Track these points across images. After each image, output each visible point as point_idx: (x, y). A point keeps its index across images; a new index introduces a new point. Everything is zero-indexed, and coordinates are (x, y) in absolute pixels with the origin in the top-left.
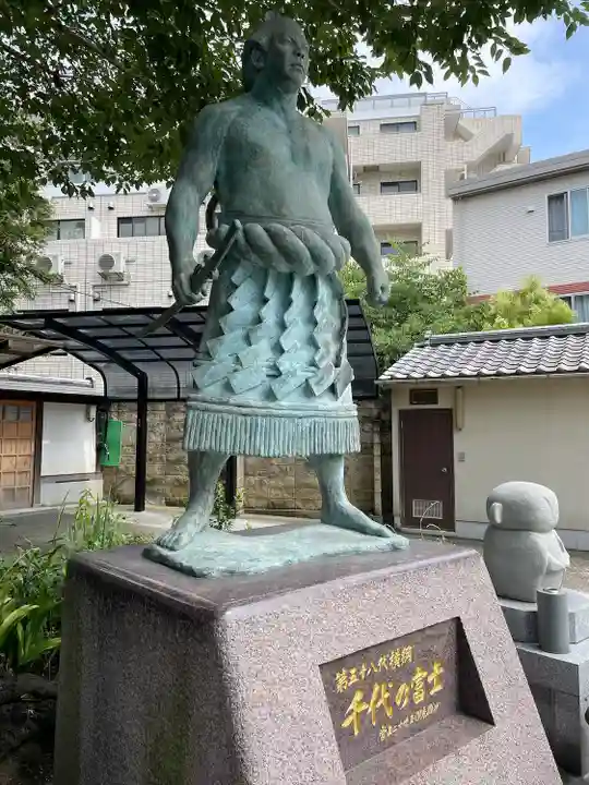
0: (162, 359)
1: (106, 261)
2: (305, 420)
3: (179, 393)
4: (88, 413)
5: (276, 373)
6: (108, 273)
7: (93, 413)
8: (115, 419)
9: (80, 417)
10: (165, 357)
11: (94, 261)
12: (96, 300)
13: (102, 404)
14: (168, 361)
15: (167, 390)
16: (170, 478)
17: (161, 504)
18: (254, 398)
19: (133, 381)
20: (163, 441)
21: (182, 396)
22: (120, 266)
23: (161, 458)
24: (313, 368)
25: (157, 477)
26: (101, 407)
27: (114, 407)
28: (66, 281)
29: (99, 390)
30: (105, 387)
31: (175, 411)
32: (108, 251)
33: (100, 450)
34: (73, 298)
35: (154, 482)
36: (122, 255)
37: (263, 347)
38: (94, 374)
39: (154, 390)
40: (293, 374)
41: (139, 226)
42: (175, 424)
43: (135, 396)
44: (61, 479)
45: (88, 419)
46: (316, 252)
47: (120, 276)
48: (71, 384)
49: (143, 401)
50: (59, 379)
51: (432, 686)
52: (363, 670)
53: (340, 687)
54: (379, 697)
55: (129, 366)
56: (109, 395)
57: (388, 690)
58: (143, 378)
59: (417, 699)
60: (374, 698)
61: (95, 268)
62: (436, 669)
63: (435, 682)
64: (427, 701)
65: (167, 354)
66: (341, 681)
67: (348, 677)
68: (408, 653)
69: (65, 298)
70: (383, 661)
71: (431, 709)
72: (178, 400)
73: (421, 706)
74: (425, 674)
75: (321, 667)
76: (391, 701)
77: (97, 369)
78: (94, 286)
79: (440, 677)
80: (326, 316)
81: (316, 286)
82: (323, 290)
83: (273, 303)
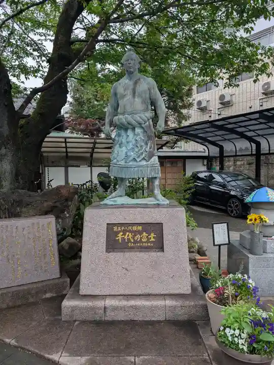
0: (225, 139)
1: (222, 97)
4: (203, 163)
5: (127, 156)
6: (225, 104)
7: (205, 163)
9: (201, 164)
10: (227, 138)
11: (217, 97)
12: (219, 115)
14: (229, 140)
15: (231, 152)
18: (122, 163)
19: (217, 149)
21: (237, 154)
27: (214, 160)
28: (208, 109)
29: (206, 154)
30: (209, 152)
31: (237, 160)
32: (223, 92)
34: (210, 115)
36: (229, 93)
37: (124, 149)
38: (205, 147)
39: (227, 152)
42: (237, 166)
43: (218, 155)
45: (204, 165)
47: (228, 102)
48: (196, 152)
49: (222, 157)
51: (150, 238)
52: (123, 228)
53: (115, 230)
54: (128, 236)
55: (213, 143)
56: (210, 155)
57: (132, 235)
58: (221, 148)
59: (143, 240)
60: (126, 236)
61: (218, 101)
62: (152, 235)
63: (152, 238)
64: (148, 242)
65: (226, 137)
66: (115, 229)
67: (118, 228)
68: (140, 228)
69: (208, 116)
70: (130, 228)
71: (149, 244)
72: (236, 156)
73: (145, 242)
74: (147, 235)
75: (107, 224)
76: (133, 238)
77: (205, 145)
78: (218, 109)
79: (154, 237)
80: (140, 138)
81: (135, 130)
82: (138, 130)
83: (125, 137)
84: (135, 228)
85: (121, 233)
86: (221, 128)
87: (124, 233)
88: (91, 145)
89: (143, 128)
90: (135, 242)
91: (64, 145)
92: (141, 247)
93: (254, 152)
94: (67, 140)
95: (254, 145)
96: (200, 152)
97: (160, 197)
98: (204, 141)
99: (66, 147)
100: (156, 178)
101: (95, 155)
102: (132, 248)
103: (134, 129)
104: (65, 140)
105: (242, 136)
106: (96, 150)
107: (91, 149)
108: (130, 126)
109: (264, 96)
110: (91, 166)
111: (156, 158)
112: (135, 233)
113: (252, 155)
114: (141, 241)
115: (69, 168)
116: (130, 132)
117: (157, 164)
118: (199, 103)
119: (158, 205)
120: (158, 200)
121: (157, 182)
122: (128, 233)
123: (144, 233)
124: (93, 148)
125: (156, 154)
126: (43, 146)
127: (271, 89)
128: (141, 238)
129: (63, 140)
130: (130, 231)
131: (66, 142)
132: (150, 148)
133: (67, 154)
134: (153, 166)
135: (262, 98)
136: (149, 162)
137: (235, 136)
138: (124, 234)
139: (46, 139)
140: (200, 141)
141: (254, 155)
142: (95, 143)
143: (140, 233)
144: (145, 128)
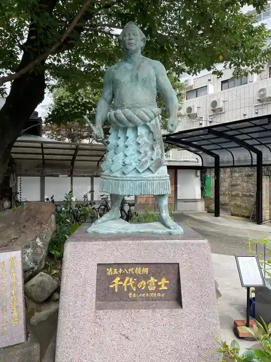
0: (223, 148)
1: (214, 104)
2: (137, 182)
3: (234, 163)
4: (196, 173)
5: (124, 165)
6: (215, 109)
7: (199, 174)
8: (209, 176)
9: (193, 175)
11: (209, 104)
12: (210, 122)
13: (202, 169)
14: (226, 149)
15: (228, 162)
16: (232, 203)
17: (229, 215)
18: (118, 174)
19: (213, 159)
20: (229, 186)
21: (235, 164)
22: (220, 105)
23: (229, 194)
24: (139, 162)
25: (226, 202)
26: (203, 171)
27: (208, 170)
28: (198, 116)
29: (200, 164)
30: (202, 162)
31: (235, 172)
32: (215, 99)
33: (202, 189)
34: (201, 123)
35: (225, 204)
36: (221, 99)
37: (121, 155)
38: (198, 157)
39: (223, 162)
40: (131, 164)
41: (231, 83)
42: (234, 178)
43: (213, 165)
44: (186, 201)
45: (197, 176)
46: (129, 118)
47: (221, 109)
48: (188, 161)
49: (217, 167)
50: (183, 160)
51: (160, 286)
52: (121, 270)
53: (109, 274)
54: (128, 282)
55: (209, 152)
56: (204, 165)
57: (133, 280)
58: (217, 158)
59: (151, 289)
60: (126, 282)
61: (210, 108)
62: (164, 281)
63: (163, 285)
64: (157, 291)
65: (224, 146)
66: (110, 271)
67: (113, 271)
68: (146, 270)
69: (198, 123)
70: (131, 270)
71: (159, 295)
72: (234, 166)
73: (152, 291)
74: (156, 281)
75: (99, 265)
76: (135, 285)
77: (198, 155)
78: (210, 116)
79: (166, 285)
80: (144, 141)
81: (137, 130)
82: (142, 131)
83: (122, 139)
84: (138, 270)
85: (118, 279)
86: (220, 134)
87: (123, 277)
88: (73, 152)
89: (148, 127)
90: (139, 291)
91: (40, 151)
92: (147, 299)
93: (255, 163)
94: (45, 145)
95: (255, 156)
96: (193, 162)
97: (170, 222)
98: (198, 149)
99: (43, 154)
100: (163, 195)
101: (76, 163)
102: (134, 300)
103: (135, 129)
104: (42, 144)
105: (242, 144)
106: (77, 158)
107: (72, 156)
108: (131, 125)
109: (259, 104)
110: (71, 175)
111: (165, 168)
112: (138, 278)
113: (252, 166)
114: (147, 291)
115: (46, 178)
116: (130, 133)
117: (166, 176)
118: (189, 109)
119: (170, 236)
120: (169, 228)
121: (165, 202)
122: (127, 279)
123: (152, 279)
124: (74, 156)
125: (165, 164)
126: (12, 151)
127: (268, 95)
128: (147, 285)
129: (39, 145)
130: (131, 275)
131: (42, 148)
132: (157, 155)
133: (44, 162)
134: (160, 178)
135: (257, 105)
136: (156, 174)
137: (234, 144)
138: (122, 280)
139: (16, 144)
140: (193, 149)
141: (255, 166)
142: (77, 149)
143: (146, 277)
144: (151, 127)
